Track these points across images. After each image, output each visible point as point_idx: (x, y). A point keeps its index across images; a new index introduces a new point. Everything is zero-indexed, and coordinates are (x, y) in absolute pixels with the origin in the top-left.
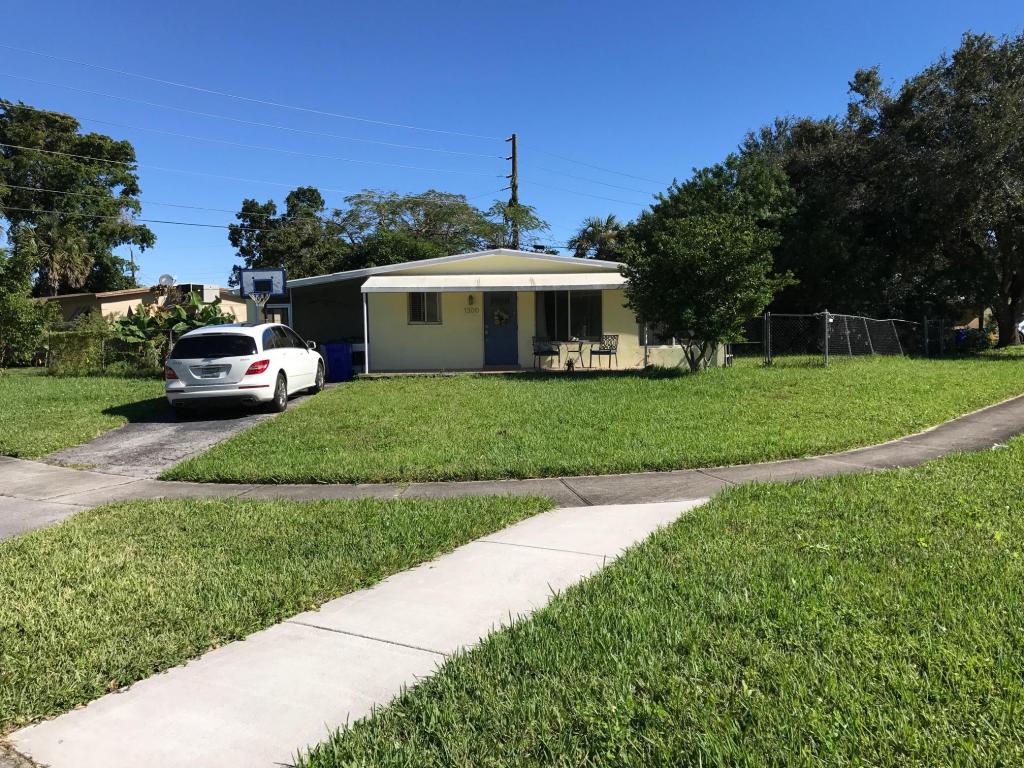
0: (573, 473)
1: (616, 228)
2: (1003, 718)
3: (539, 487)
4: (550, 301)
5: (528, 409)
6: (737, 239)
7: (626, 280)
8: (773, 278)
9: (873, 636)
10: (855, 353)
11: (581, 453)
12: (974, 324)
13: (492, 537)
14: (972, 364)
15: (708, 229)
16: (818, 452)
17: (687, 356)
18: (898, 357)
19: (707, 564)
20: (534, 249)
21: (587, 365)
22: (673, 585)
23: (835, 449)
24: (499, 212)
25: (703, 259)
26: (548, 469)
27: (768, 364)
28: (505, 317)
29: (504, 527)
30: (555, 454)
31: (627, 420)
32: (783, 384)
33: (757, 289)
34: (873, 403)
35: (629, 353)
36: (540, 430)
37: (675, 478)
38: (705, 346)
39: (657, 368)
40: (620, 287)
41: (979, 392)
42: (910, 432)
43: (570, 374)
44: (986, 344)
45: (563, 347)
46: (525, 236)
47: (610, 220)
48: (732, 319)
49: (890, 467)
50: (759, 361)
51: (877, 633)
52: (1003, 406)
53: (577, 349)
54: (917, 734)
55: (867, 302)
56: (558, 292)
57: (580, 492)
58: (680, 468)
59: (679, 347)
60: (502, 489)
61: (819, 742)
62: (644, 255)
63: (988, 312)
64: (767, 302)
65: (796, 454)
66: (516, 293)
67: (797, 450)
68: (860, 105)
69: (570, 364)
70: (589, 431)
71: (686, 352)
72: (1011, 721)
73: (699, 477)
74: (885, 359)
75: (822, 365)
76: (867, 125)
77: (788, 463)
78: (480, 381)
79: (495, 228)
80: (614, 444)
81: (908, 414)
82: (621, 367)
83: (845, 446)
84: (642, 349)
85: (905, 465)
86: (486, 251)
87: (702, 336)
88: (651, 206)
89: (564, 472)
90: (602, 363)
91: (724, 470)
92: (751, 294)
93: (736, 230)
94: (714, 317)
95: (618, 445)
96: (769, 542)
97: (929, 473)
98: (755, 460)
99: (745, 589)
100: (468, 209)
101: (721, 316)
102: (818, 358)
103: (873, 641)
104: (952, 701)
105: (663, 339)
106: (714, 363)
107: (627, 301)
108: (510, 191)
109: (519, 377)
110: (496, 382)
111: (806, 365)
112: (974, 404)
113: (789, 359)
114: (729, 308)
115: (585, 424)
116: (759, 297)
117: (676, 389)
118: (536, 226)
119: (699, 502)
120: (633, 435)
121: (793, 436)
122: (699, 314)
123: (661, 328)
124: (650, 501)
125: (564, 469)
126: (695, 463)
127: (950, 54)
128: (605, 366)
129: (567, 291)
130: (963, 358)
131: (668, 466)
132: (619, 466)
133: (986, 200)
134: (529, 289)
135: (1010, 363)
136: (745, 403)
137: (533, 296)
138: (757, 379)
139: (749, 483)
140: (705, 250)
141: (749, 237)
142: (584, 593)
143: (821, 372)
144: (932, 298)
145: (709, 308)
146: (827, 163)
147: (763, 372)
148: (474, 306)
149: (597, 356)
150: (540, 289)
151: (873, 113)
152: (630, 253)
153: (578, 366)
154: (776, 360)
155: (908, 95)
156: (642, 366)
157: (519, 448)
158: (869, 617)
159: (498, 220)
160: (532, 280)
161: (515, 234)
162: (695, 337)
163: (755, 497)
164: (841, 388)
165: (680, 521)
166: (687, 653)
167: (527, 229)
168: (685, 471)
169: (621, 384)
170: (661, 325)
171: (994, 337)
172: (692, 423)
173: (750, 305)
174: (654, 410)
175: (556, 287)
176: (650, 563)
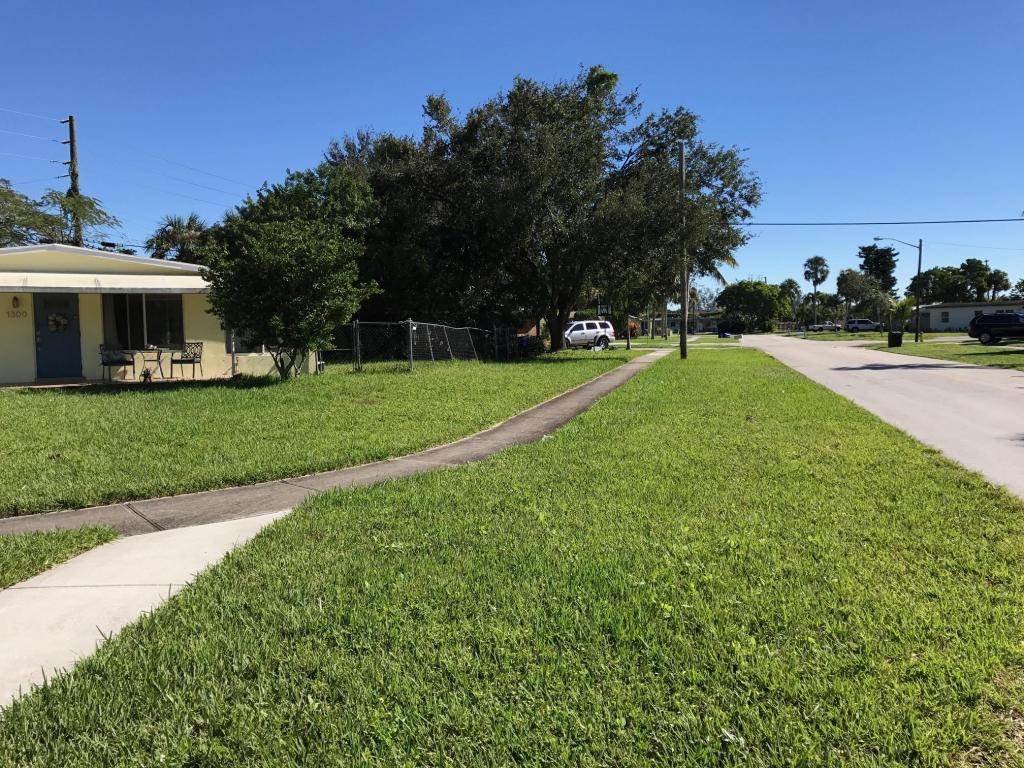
0: (143, 497)
1: (199, 229)
2: (537, 682)
3: (99, 515)
4: (119, 305)
5: (91, 428)
6: (322, 247)
7: (208, 283)
8: (360, 287)
9: (435, 626)
10: (436, 359)
11: (153, 473)
12: (533, 332)
13: (32, 581)
14: (531, 366)
15: (294, 236)
16: (400, 453)
17: (276, 363)
18: (474, 361)
19: (283, 578)
20: (102, 247)
21: (167, 375)
22: (246, 606)
23: (415, 449)
24: (55, 202)
25: (289, 264)
26: (111, 495)
27: (359, 370)
28: (64, 322)
29: (49, 567)
30: (120, 477)
31: (210, 433)
32: (372, 389)
33: (345, 297)
34: (451, 404)
35: (214, 360)
36: (105, 450)
37: (259, 491)
38: (295, 353)
39: (246, 376)
40: (201, 292)
41: (535, 390)
42: (480, 429)
43: (147, 385)
44: (541, 349)
45: (138, 356)
46: (89, 232)
47: (192, 220)
48: (320, 326)
49: (461, 462)
50: (350, 367)
51: (440, 622)
52: (552, 402)
53: (156, 358)
54: (467, 713)
55: (447, 312)
56: (130, 295)
57: (150, 516)
58: (265, 480)
59: (269, 355)
60: (47, 524)
61: (380, 741)
62: (227, 258)
63: (543, 321)
64: (354, 310)
65: (380, 457)
66: (76, 294)
67: (381, 453)
68: (434, 130)
69: (147, 374)
70: (164, 449)
71: (275, 360)
72: (544, 683)
73: (284, 488)
74: (463, 363)
75: (408, 371)
76: (441, 149)
77: (373, 466)
78: (29, 398)
79: (49, 220)
80: (192, 461)
81: (479, 413)
82: (207, 377)
83: (424, 446)
84: (230, 357)
85: (474, 459)
86: (39, 245)
87: (292, 343)
88: (237, 208)
89: (132, 496)
90: (184, 373)
91: (310, 478)
92: (338, 302)
93: (321, 238)
94: (303, 324)
95: (198, 461)
96: (347, 548)
97: (493, 465)
98: (341, 466)
99: (320, 599)
100: (13, 196)
101: (310, 323)
102: (405, 364)
103: (434, 630)
104: (498, 674)
105: (250, 347)
106: (306, 370)
107: (210, 306)
108: (69, 179)
109: (82, 391)
110: (51, 398)
111: (393, 371)
112: (531, 401)
113: (378, 365)
114: (317, 315)
115: (161, 441)
116: (346, 305)
117: (265, 398)
118: (104, 221)
119: (280, 515)
120: (215, 449)
121: (378, 440)
122: (286, 321)
123: (249, 335)
124: (230, 518)
125: (132, 492)
126: (280, 474)
127: (505, 93)
128: (188, 376)
129: (141, 295)
130: (525, 362)
131: (252, 479)
132: (197, 484)
133: (536, 224)
134: (93, 291)
135: (559, 365)
136: (333, 409)
137: (99, 299)
138: (347, 385)
139: (332, 491)
140: (291, 256)
141: (333, 245)
142: (144, 629)
143: (407, 376)
144: (499, 309)
145: (297, 315)
146: (407, 179)
147: (353, 378)
148: (21, 309)
149: (179, 365)
150: (107, 292)
151: (446, 138)
152: (212, 257)
153: (156, 377)
154: (365, 366)
155: (473, 126)
156: (229, 375)
157: (75, 473)
158: (434, 608)
159: (55, 211)
160: (96, 281)
161: (78, 228)
162: (284, 345)
163: (338, 503)
164: (424, 391)
165: (259, 536)
166: (255, 676)
167: (92, 223)
168: (269, 483)
169: (204, 395)
170: (248, 332)
171: (547, 343)
172: (278, 433)
173: (337, 314)
174: (240, 422)
175: (128, 289)
176: (223, 586)
